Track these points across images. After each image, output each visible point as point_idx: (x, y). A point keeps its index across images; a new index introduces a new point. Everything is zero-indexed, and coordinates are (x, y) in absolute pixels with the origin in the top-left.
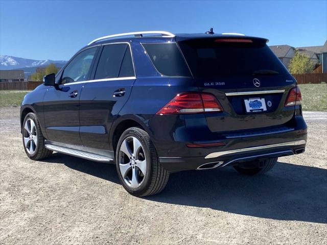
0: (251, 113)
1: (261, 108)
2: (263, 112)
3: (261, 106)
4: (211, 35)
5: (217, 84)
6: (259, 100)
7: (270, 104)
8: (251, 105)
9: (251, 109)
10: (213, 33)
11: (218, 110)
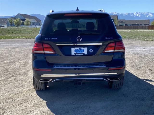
0: (75, 55)
1: (83, 53)
2: (84, 55)
3: (84, 51)
4: (77, 12)
5: (52, 39)
6: (82, 48)
7: (91, 51)
8: (75, 51)
9: (75, 53)
10: (79, 10)
11: (53, 52)
